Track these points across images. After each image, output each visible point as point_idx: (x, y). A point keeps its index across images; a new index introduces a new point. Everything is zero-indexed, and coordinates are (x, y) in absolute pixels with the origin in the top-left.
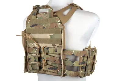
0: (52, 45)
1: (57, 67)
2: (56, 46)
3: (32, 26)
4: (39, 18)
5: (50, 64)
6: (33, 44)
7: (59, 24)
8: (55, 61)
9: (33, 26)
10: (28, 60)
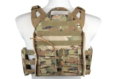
0: (71, 47)
1: (77, 68)
2: (75, 47)
3: (44, 28)
4: (54, 20)
5: (69, 65)
6: (45, 47)
7: (79, 27)
8: (75, 62)
9: (46, 28)
10: (39, 64)
